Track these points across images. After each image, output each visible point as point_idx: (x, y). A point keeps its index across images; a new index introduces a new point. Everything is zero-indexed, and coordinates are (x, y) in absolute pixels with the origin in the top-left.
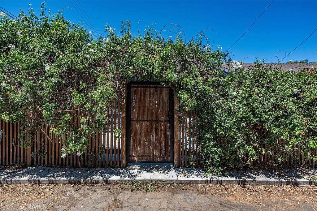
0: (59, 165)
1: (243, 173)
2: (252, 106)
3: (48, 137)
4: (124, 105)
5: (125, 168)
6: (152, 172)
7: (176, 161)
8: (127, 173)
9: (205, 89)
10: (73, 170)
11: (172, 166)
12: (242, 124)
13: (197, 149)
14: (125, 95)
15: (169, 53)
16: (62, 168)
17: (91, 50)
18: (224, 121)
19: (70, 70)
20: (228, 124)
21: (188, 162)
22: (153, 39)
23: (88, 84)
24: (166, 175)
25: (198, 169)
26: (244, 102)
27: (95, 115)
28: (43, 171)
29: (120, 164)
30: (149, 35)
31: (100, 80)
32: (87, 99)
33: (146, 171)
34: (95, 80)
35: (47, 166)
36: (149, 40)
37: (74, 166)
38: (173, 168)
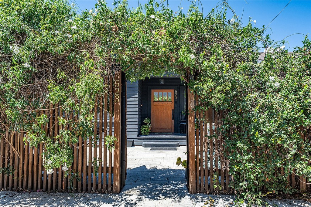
0: (28, 188)
1: (291, 202)
2: (303, 102)
3: (14, 149)
4: (117, 103)
5: (119, 194)
6: (157, 199)
7: (192, 184)
8: (122, 200)
9: (234, 77)
10: (46, 195)
11: (185, 191)
12: (290, 128)
13: (223, 167)
14: (119, 90)
15: (181, 28)
16: (32, 193)
17: (72, 27)
18: (263, 123)
19: (44, 53)
20: (269, 128)
21: (209, 186)
22: (159, 11)
23: (69, 73)
24: (178, 203)
25: (224, 196)
26: (292, 96)
27: (78, 116)
28: (5, 197)
29: (112, 189)
30: (152, 4)
31: (85, 68)
32: (67, 94)
33: (149, 198)
34: (78, 69)
35: (12, 190)
36: (152, 11)
37: (49, 190)
38: (187, 194)
